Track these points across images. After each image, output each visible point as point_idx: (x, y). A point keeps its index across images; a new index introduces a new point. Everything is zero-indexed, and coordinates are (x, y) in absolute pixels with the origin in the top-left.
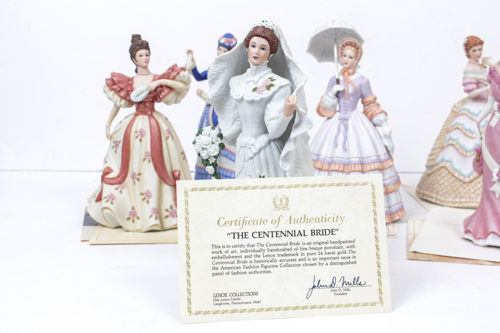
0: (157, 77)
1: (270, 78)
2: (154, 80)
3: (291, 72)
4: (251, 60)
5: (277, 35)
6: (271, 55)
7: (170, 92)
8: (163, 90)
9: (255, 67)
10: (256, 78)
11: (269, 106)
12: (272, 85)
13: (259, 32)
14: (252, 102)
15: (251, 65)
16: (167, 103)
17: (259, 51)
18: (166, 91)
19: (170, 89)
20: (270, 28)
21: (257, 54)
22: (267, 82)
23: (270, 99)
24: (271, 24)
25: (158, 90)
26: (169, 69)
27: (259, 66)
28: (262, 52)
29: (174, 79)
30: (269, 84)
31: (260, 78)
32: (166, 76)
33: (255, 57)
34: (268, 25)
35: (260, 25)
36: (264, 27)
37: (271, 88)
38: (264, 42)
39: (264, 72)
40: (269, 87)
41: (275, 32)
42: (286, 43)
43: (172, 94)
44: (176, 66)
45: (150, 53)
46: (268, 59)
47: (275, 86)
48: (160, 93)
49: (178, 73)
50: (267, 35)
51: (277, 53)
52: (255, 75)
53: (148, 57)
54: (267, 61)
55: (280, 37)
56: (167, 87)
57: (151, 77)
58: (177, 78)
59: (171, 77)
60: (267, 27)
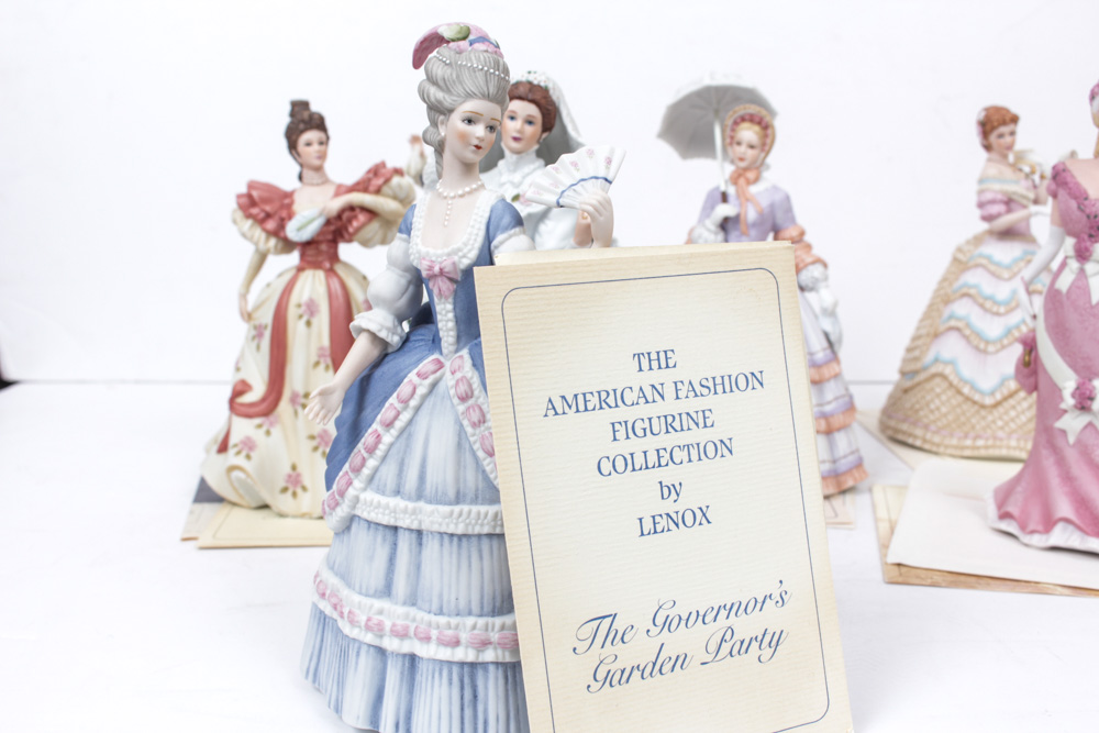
0: (343, 189)
2: (337, 194)
4: (508, 144)
5: (554, 98)
6: (545, 135)
7: (370, 220)
8: (355, 217)
9: (515, 157)
10: (517, 177)
11: (543, 228)
13: (522, 90)
15: (507, 153)
16: (366, 243)
17: (522, 126)
18: (362, 217)
19: (372, 213)
20: (542, 84)
21: (520, 131)
23: (544, 215)
24: (543, 78)
25: (346, 216)
26: (369, 172)
27: (523, 155)
28: (529, 129)
29: (378, 191)
31: (524, 177)
32: (362, 186)
33: (516, 139)
34: (539, 79)
35: (524, 79)
36: (530, 83)
38: (532, 110)
39: (532, 167)
41: (551, 92)
42: (569, 114)
43: (375, 226)
44: (383, 165)
45: (328, 138)
46: (538, 142)
48: (349, 221)
49: (387, 181)
50: (538, 96)
51: (556, 130)
52: (515, 171)
53: (323, 148)
54: (536, 147)
55: (560, 101)
56: (364, 209)
57: (331, 190)
58: (385, 189)
59: (372, 188)
60: (536, 82)
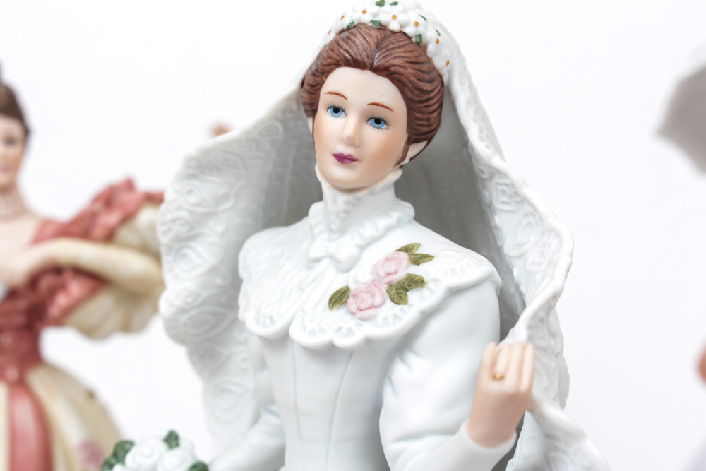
0: (51, 229)
1: (407, 249)
2: (38, 239)
3: (498, 220)
4: (328, 171)
5: (439, 63)
6: (414, 150)
7: (92, 293)
8: (62, 287)
9: (342, 198)
10: (346, 247)
11: (400, 371)
12: (415, 282)
13: (360, 46)
14: (327, 353)
15: (326, 187)
16: (91, 332)
17: (358, 129)
18: (76, 288)
19: (97, 280)
20: (410, 30)
21: (350, 142)
22: (391, 267)
23: (404, 344)
24: (413, 17)
25: (46, 283)
26: (97, 199)
27: (361, 194)
28: (374, 136)
29: (109, 237)
30: (401, 275)
31: (362, 248)
32: (81, 228)
33: (341, 158)
34: (402, 18)
35: (367, 19)
36: (381, 27)
37: (413, 296)
38: (384, 91)
39: (383, 223)
40: (401, 290)
41: (431, 48)
42: (474, 100)
43: (104, 303)
44: (129, 185)
45: (26, 132)
46: (399, 164)
47: (430, 285)
48: (53, 292)
49: (128, 218)
50: (397, 60)
51: (440, 138)
52: (342, 231)
53: (13, 151)
54: (396, 175)
55: (450, 72)
56: (80, 272)
57: (27, 229)
58: (125, 234)
59: (99, 231)
60: (394, 26)
